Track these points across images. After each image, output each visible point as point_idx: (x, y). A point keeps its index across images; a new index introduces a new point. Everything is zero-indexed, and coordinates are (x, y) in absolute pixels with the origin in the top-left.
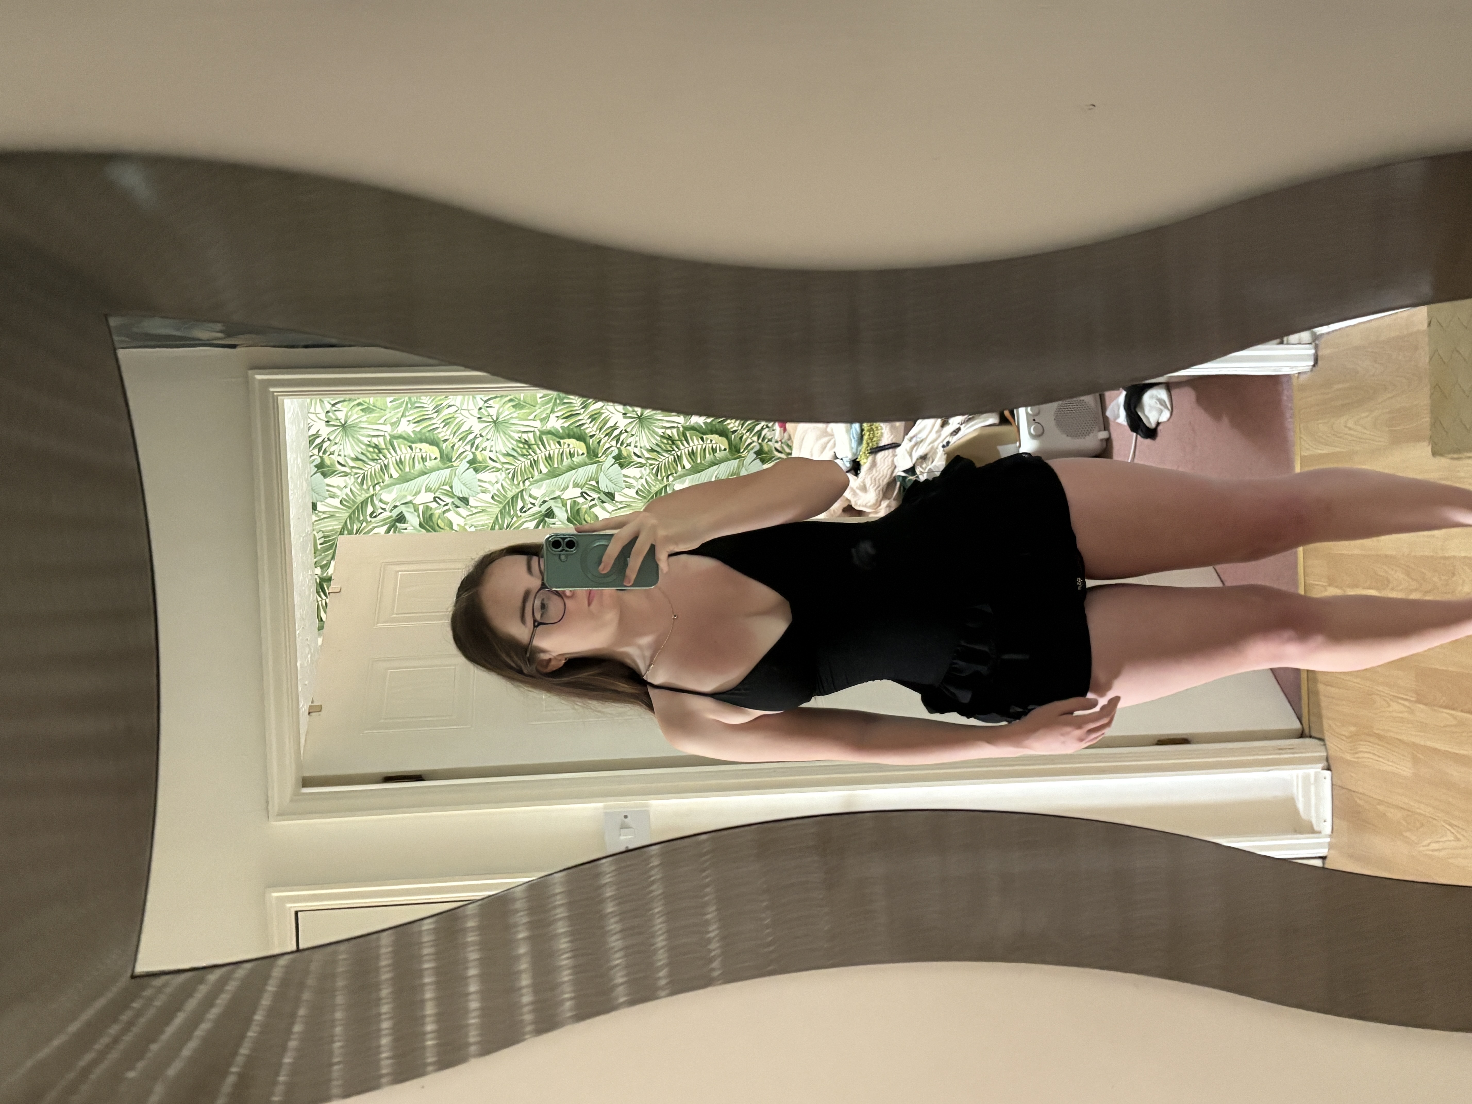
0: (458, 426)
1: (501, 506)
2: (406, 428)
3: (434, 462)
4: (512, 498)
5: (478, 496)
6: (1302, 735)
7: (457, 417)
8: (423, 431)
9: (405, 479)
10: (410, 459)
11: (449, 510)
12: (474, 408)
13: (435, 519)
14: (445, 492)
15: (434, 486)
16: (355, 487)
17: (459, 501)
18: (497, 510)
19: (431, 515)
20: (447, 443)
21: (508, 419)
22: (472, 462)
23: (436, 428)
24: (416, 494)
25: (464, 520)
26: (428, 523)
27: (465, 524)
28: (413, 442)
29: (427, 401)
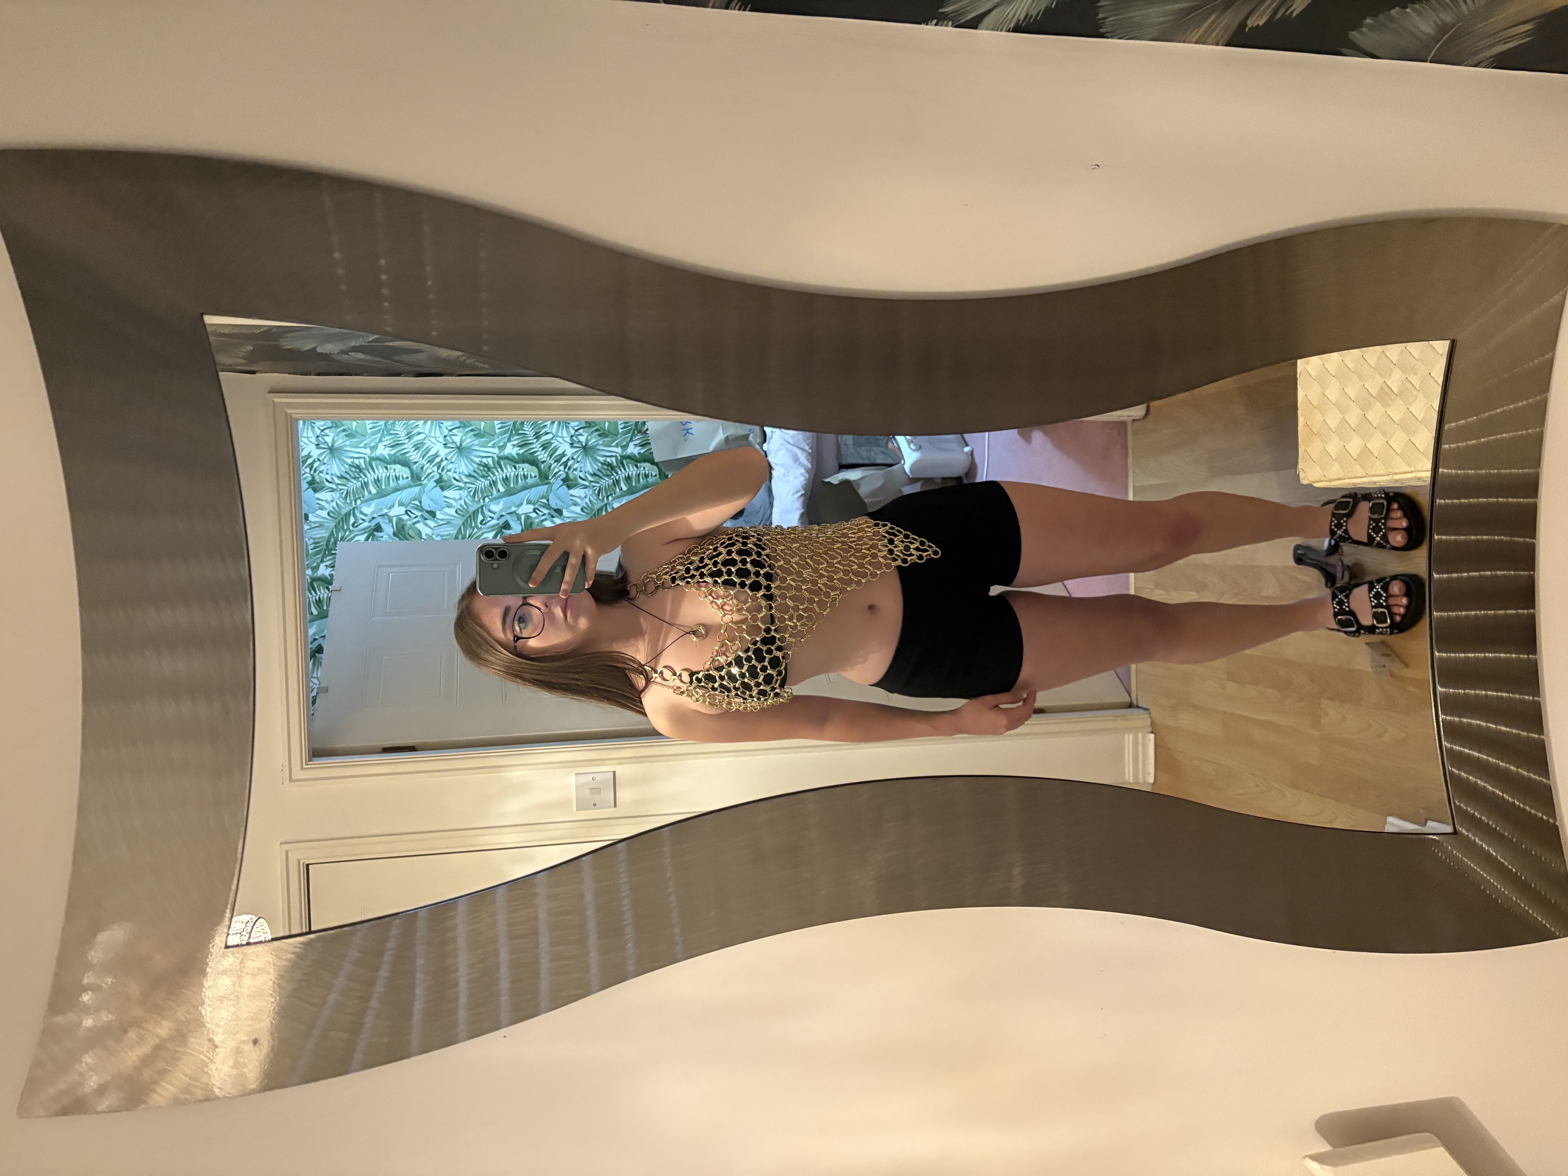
0: (426, 451)
1: (464, 519)
2: (383, 451)
3: (405, 481)
4: (474, 513)
5: (444, 510)
6: (1130, 706)
7: (426, 443)
8: (397, 454)
9: (381, 494)
10: (385, 478)
11: (418, 522)
12: (440, 435)
13: (406, 529)
14: (414, 506)
15: (406, 501)
16: (340, 501)
17: (428, 515)
18: (460, 522)
19: (403, 526)
20: (417, 464)
21: (470, 446)
22: (438, 482)
23: (408, 452)
24: (390, 508)
25: (431, 530)
26: (401, 532)
27: (433, 534)
28: (389, 463)
29: (400, 428)
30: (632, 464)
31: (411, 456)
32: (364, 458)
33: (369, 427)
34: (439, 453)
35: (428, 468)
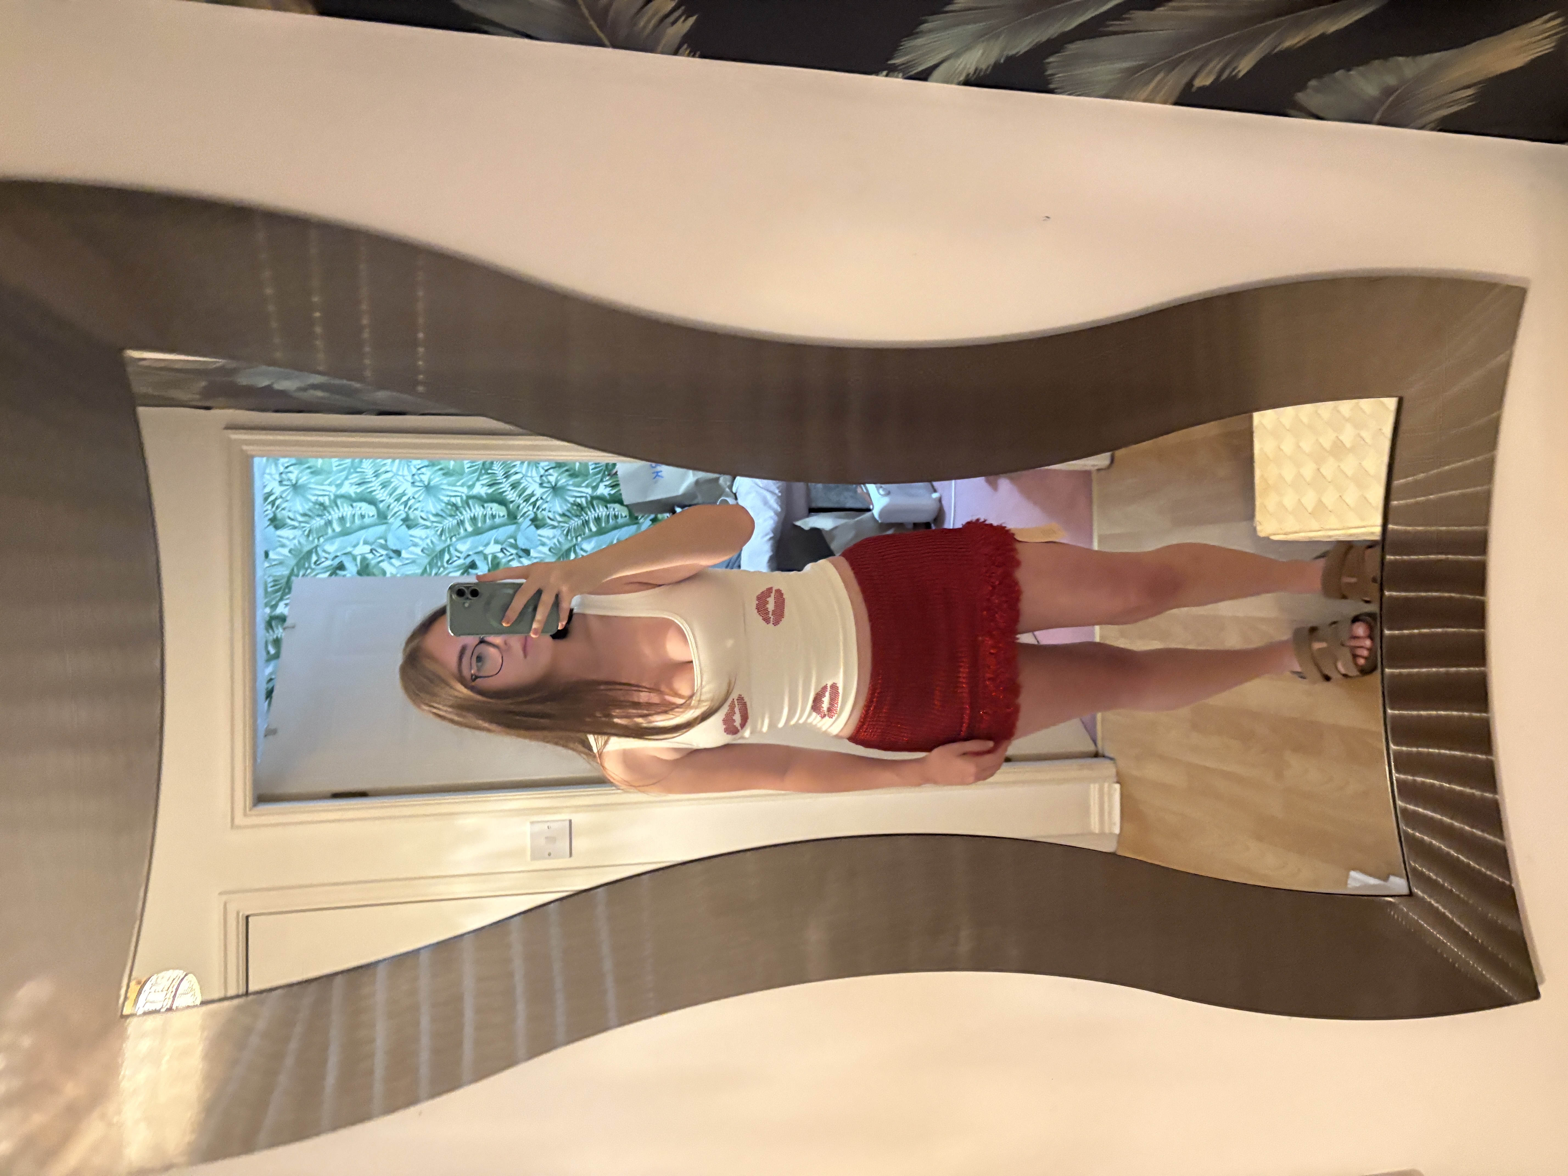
0: (393, 489)
1: (430, 558)
2: (349, 489)
3: (371, 519)
4: (440, 552)
5: (410, 549)
6: (1096, 755)
7: (394, 481)
8: (363, 492)
9: (345, 533)
10: (350, 516)
11: (383, 561)
12: (408, 474)
13: (370, 567)
14: (380, 545)
15: (371, 540)
16: (302, 539)
17: (393, 554)
18: (426, 561)
19: (367, 565)
20: (384, 503)
21: (438, 485)
22: (404, 520)
23: (375, 491)
24: (355, 546)
25: (396, 569)
27: (397, 574)
28: (355, 501)
30: (602, 505)
31: (378, 494)
32: (328, 495)
33: (335, 464)
34: (406, 492)
35: (395, 506)
